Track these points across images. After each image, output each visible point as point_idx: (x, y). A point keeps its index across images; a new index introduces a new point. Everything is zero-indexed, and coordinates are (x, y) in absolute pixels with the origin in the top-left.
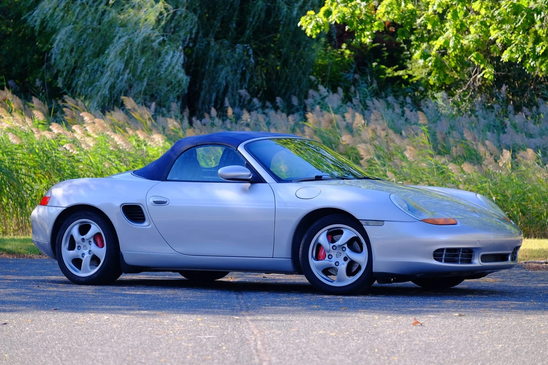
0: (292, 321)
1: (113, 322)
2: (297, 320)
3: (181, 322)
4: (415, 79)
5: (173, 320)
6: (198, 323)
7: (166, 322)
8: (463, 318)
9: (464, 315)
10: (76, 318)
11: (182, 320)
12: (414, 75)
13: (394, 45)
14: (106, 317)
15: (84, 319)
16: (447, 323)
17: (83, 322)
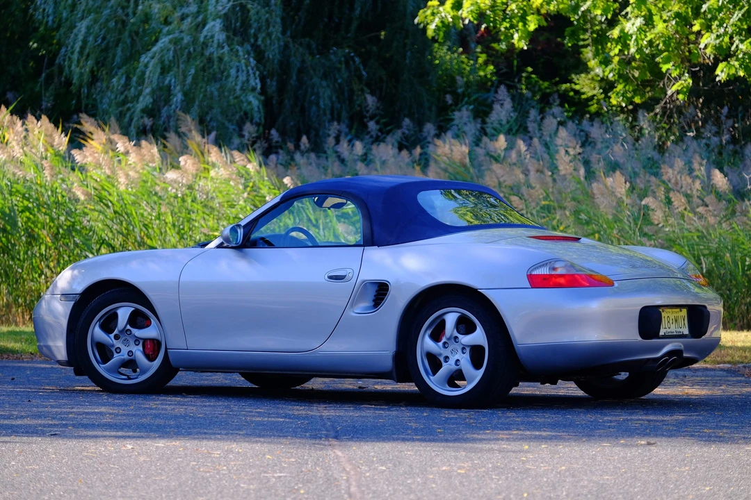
0: (401, 452)
1: (138, 453)
2: (409, 451)
3: (239, 453)
4: (583, 97)
5: (227, 451)
6: (264, 455)
7: (216, 453)
8: (652, 448)
9: (654, 444)
10: (85, 447)
11: (240, 450)
12: (583, 91)
13: (554, 45)
14: (130, 447)
15: (97, 449)
16: (629, 455)
17: (95, 453)
